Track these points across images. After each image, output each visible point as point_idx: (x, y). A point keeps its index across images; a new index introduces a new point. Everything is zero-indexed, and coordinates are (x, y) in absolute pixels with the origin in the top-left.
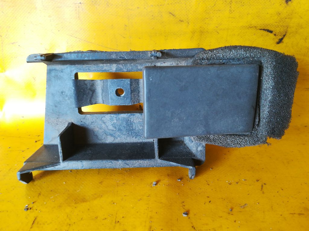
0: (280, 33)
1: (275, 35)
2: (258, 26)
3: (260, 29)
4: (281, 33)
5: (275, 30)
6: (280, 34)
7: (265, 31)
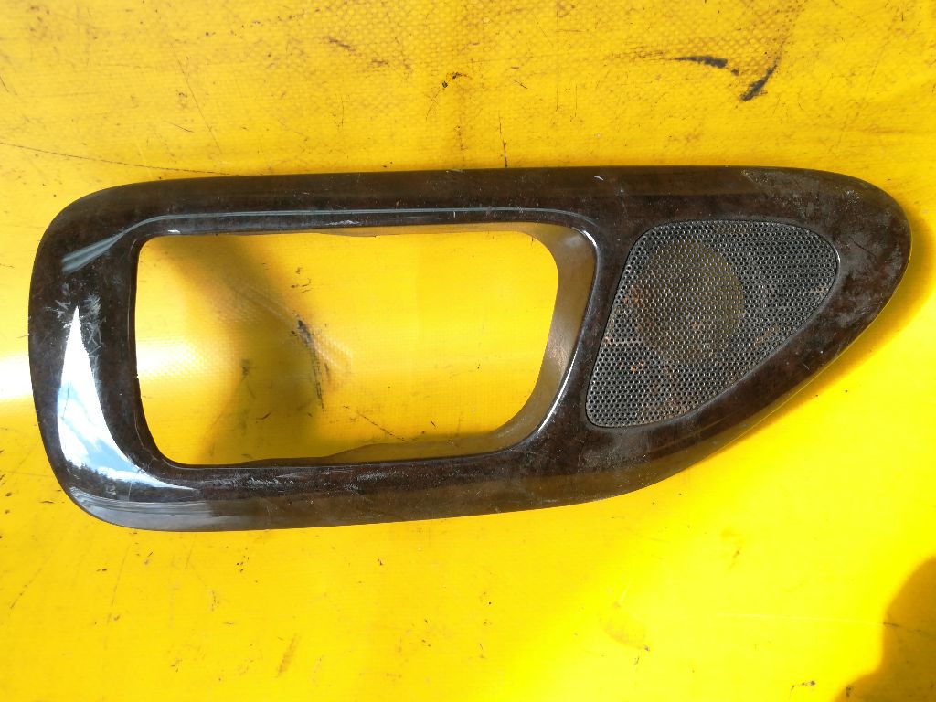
0: (753, 63)
1: (735, 72)
2: (669, 48)
3: (676, 59)
4: (757, 64)
5: (734, 56)
6: (756, 68)
7: (696, 64)
